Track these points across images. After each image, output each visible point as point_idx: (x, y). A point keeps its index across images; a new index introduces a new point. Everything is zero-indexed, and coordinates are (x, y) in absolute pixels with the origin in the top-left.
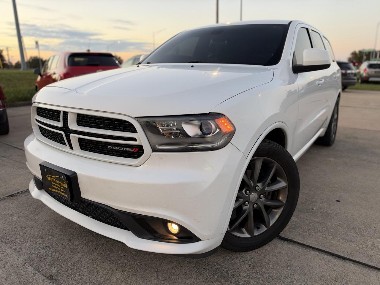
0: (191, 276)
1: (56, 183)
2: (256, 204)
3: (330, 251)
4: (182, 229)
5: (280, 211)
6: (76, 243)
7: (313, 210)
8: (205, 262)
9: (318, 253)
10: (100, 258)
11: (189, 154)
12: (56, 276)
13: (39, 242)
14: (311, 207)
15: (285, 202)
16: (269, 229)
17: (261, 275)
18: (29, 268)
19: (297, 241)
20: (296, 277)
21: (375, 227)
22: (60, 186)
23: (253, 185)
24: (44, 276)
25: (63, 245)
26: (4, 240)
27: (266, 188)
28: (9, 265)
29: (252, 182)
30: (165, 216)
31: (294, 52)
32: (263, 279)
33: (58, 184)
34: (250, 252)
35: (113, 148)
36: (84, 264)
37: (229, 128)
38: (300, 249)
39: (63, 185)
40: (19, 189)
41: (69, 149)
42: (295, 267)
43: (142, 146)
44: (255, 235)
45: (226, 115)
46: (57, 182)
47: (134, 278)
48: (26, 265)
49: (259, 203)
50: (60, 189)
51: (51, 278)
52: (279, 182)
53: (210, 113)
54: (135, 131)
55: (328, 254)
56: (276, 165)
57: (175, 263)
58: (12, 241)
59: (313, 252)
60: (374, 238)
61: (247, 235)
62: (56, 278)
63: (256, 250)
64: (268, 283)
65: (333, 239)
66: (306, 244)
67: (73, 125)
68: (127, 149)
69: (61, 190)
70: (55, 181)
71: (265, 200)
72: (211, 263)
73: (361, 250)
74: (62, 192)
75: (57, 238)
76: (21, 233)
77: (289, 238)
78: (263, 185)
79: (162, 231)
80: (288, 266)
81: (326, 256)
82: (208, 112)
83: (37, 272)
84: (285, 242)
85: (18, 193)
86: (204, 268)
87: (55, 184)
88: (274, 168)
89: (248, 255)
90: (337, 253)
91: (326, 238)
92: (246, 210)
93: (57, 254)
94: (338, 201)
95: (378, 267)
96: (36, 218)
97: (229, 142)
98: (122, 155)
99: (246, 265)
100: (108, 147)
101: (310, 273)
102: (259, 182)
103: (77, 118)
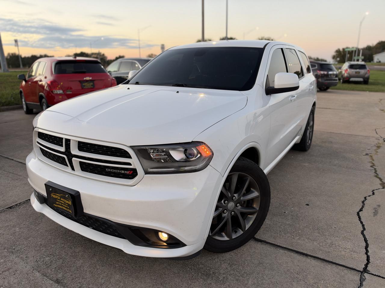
0: (179, 275)
1: (60, 200)
2: (234, 211)
3: (296, 250)
4: (170, 237)
5: (254, 217)
6: (77, 250)
7: (285, 214)
8: (190, 263)
9: (286, 252)
10: (99, 263)
11: (176, 175)
12: (62, 280)
13: (44, 251)
14: (283, 211)
15: (258, 209)
16: (245, 232)
17: (237, 271)
18: (38, 274)
19: (269, 242)
20: (266, 272)
21: (335, 228)
22: (64, 203)
23: (230, 196)
24: (52, 280)
25: (65, 252)
26: (10, 250)
27: (242, 197)
28: (18, 272)
29: (229, 194)
30: (156, 227)
31: (268, 75)
32: (239, 275)
33: (63, 201)
34: (229, 253)
35: (111, 170)
36: (86, 269)
37: (208, 153)
38: (271, 248)
39: (67, 202)
40: (17, 201)
41: (71, 170)
42: (266, 264)
43: (136, 169)
44: (233, 238)
45: (205, 142)
46: (62, 199)
47: (131, 279)
48: (34, 272)
49: (236, 211)
50: (64, 205)
51: (58, 281)
52: (253, 192)
53: (192, 141)
54: (130, 157)
55: (295, 252)
56: (249, 178)
57: (165, 265)
58: (18, 251)
59: (282, 251)
60: (333, 236)
61: (226, 238)
62: (62, 281)
63: (234, 251)
64: (243, 278)
65: (299, 239)
66: (276, 244)
67: (75, 151)
68: (123, 172)
69: (66, 206)
70: (59, 198)
71: (241, 208)
72: (196, 264)
73: (321, 247)
74: (66, 208)
75: (59, 247)
76: (25, 243)
77: (263, 240)
78: (239, 196)
79: (153, 239)
80: (260, 263)
81: (292, 254)
82: (191, 141)
83: (45, 277)
84: (259, 243)
85: (16, 205)
86: (190, 267)
87: (59, 201)
88: (248, 181)
89: (227, 256)
90: (301, 251)
91: (294, 238)
92: (225, 217)
93: (61, 260)
94: (308, 205)
95: (333, 261)
96: (37, 228)
97: (209, 164)
98: (118, 176)
99: (225, 264)
100: (107, 169)
101: (278, 268)
102: (235, 193)
103: (78, 145)
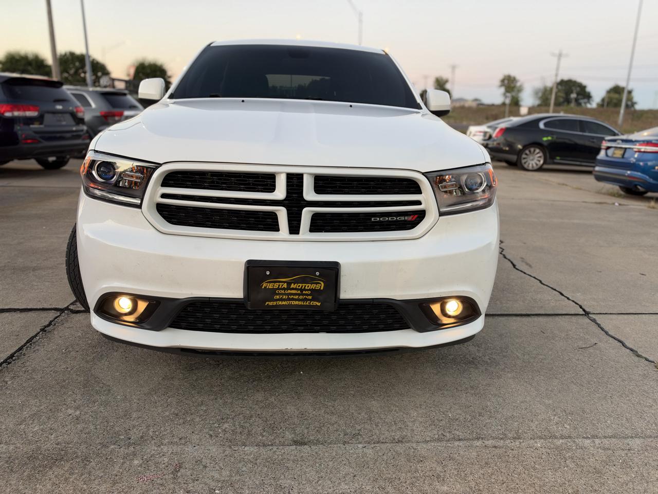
0: (442, 373)
1: (288, 288)
6: (259, 398)
10: (322, 399)
12: (302, 439)
13: (198, 420)
17: (492, 349)
18: (249, 449)
20: (517, 341)
22: (299, 292)
24: (288, 446)
25: (242, 407)
26: (123, 442)
28: (206, 461)
32: (499, 352)
33: (296, 289)
35: (381, 219)
36: (314, 413)
41: (286, 235)
43: (425, 211)
47: (396, 399)
48: (235, 449)
50: (296, 297)
51: (300, 443)
54: (419, 192)
58: (142, 438)
60: (526, 293)
62: (306, 440)
64: (506, 353)
67: (309, 194)
68: (402, 218)
69: (301, 297)
70: (285, 285)
73: (530, 305)
74: (298, 300)
75: (217, 405)
76: (135, 423)
81: (514, 318)
83: (270, 447)
87: (283, 292)
90: (520, 313)
93: (255, 419)
100: (373, 219)
101: (522, 334)
103: (315, 183)
